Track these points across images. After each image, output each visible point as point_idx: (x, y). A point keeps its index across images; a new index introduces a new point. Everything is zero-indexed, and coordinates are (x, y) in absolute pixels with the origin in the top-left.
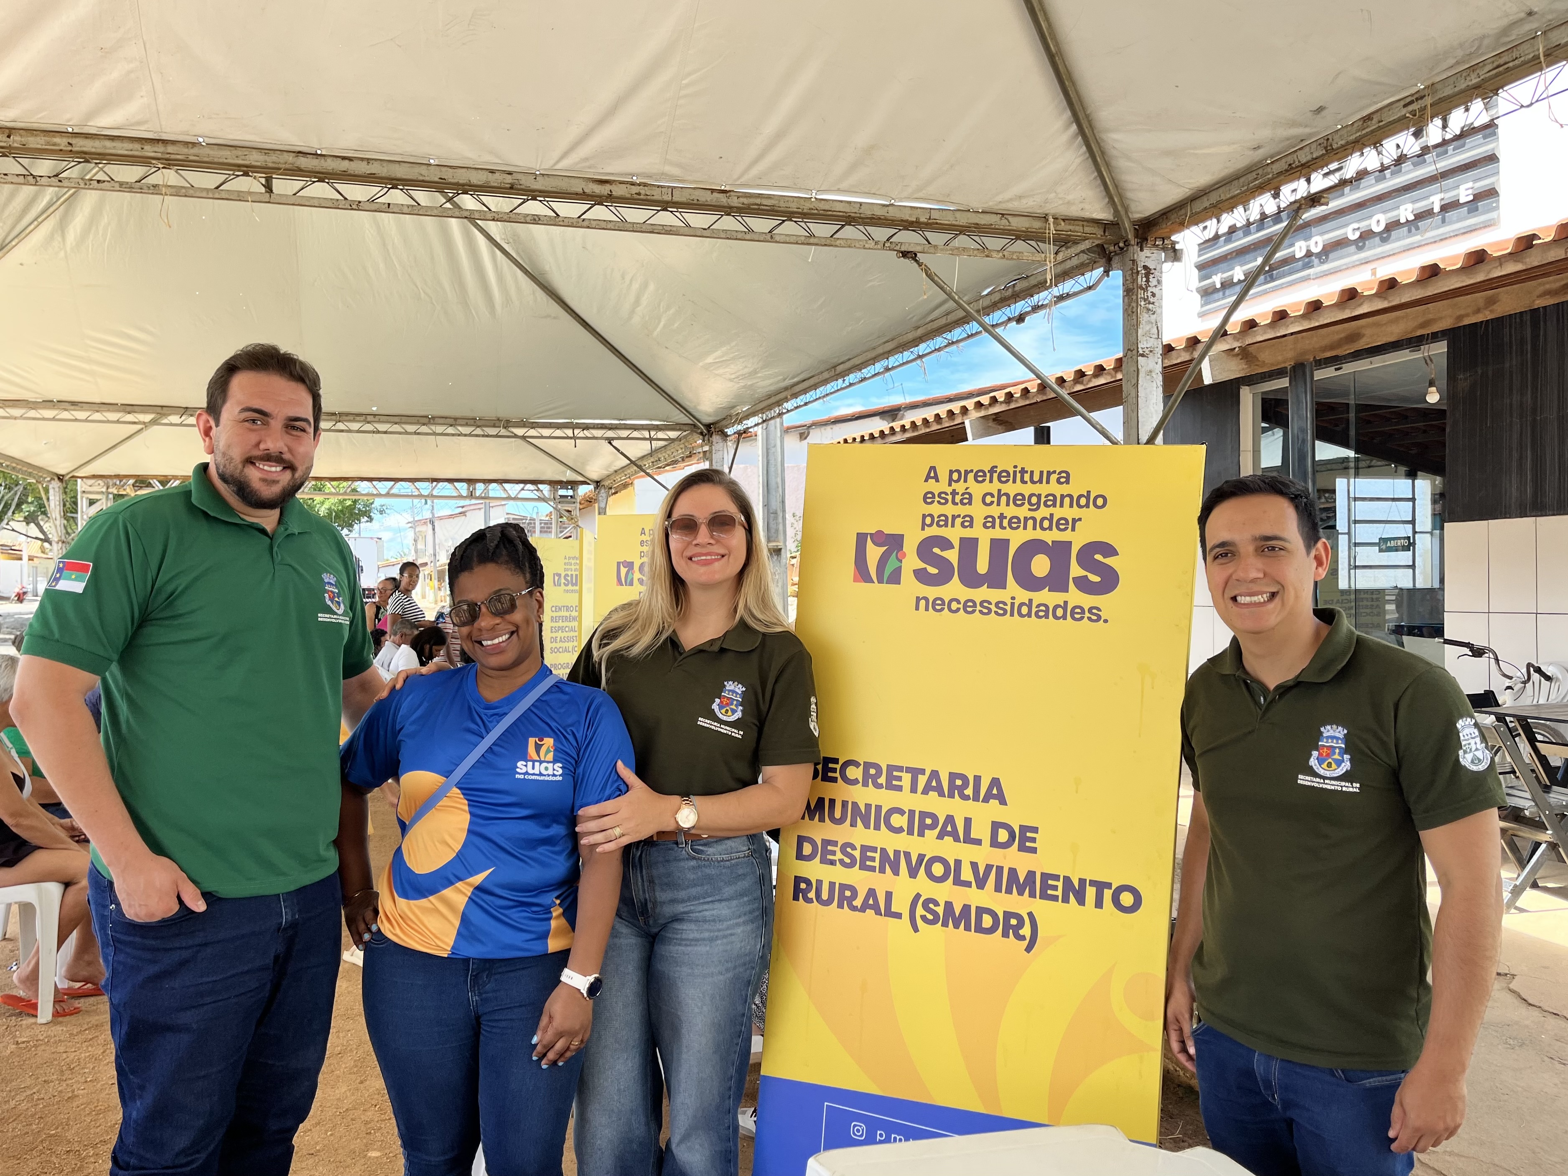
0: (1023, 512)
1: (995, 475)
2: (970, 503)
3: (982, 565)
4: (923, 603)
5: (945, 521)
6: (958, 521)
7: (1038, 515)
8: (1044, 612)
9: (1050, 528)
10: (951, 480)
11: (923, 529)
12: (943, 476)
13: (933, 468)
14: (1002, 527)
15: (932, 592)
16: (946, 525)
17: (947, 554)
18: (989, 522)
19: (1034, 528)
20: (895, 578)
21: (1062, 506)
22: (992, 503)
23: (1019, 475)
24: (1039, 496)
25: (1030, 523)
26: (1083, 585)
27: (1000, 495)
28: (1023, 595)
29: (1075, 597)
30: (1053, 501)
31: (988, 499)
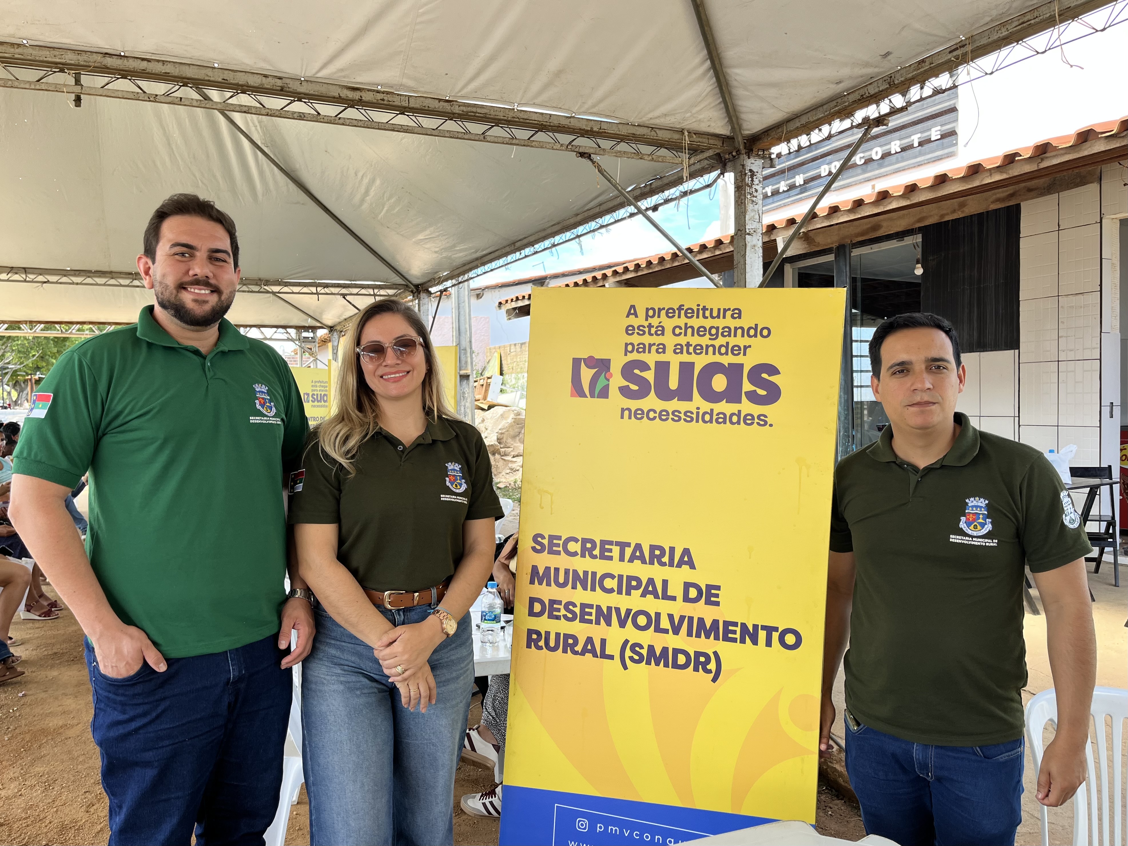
0: (705, 341)
1: (683, 312)
2: (663, 334)
3: (673, 383)
4: (626, 413)
5: (643, 348)
6: (654, 348)
7: (717, 343)
8: (723, 419)
9: (727, 353)
10: (647, 317)
11: (626, 355)
12: (641, 313)
13: (633, 307)
14: (688, 353)
15: (634, 404)
16: (644, 352)
17: (645, 374)
18: (678, 349)
19: (714, 354)
20: (604, 393)
21: (735, 336)
22: (680, 334)
23: (701, 312)
24: (717, 328)
25: (711, 349)
26: (753, 397)
27: (686, 328)
28: (706, 406)
29: (746, 407)
30: (728, 332)
31: (677, 331)
